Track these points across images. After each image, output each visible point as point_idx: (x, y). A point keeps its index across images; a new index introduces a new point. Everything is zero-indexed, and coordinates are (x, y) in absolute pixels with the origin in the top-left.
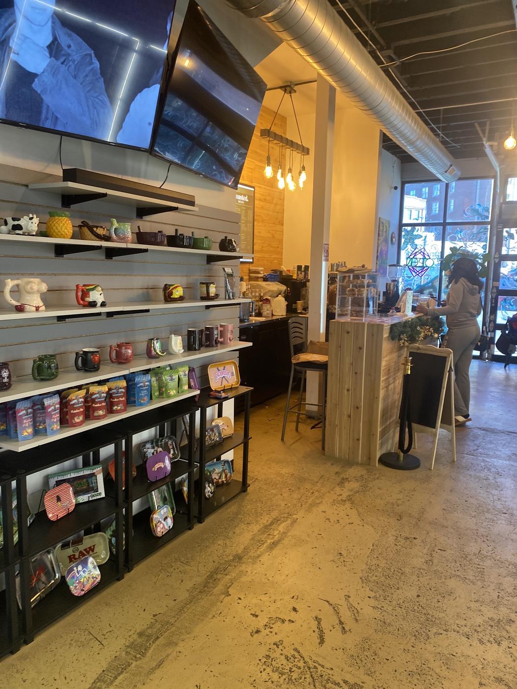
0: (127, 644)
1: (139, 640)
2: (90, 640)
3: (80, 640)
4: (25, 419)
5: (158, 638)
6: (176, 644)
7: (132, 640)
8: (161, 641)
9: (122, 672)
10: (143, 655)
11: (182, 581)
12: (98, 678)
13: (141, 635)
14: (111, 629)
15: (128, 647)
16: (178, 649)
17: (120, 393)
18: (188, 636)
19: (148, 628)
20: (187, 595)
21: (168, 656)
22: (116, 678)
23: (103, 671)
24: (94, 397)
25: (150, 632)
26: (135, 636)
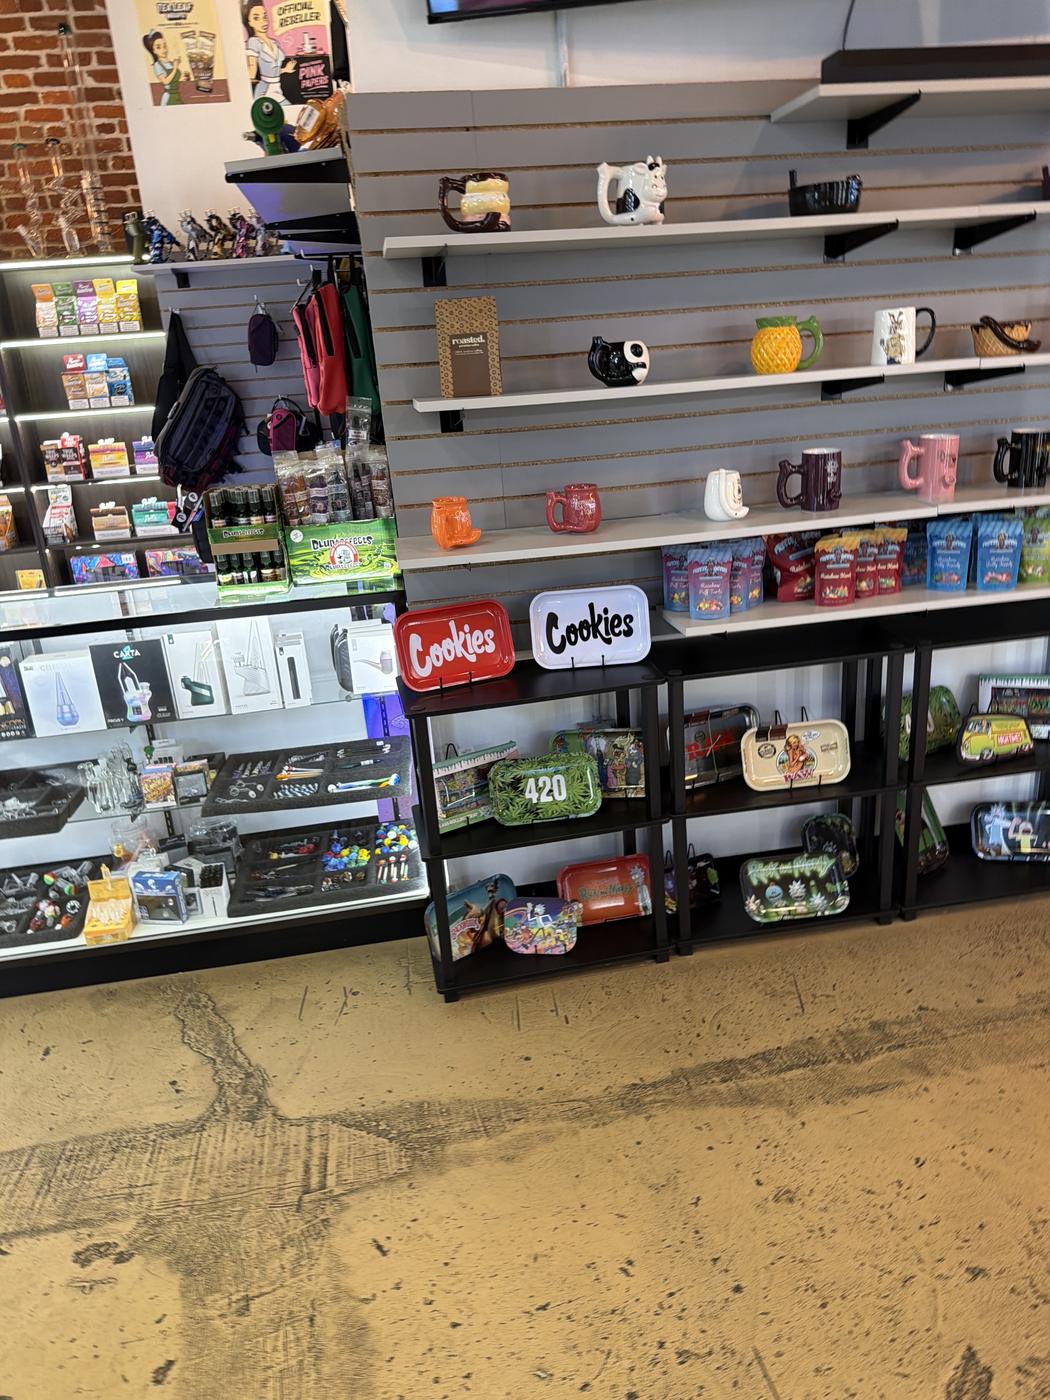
0: (842, 1029)
1: (866, 1034)
2: (790, 993)
3: (774, 986)
4: (703, 581)
5: (903, 1046)
6: (929, 1074)
7: (855, 1026)
8: (905, 1054)
9: (805, 1066)
10: (858, 1059)
11: (1020, 975)
12: (764, 1053)
13: (876, 1026)
14: (832, 993)
15: (841, 1033)
16: (926, 1083)
17: (890, 553)
18: (961, 1072)
19: (894, 1023)
20: (1012, 1002)
21: (900, 1084)
22: (790, 1068)
23: (779, 1048)
24: (824, 559)
25: (895, 1032)
26: (865, 1024)
